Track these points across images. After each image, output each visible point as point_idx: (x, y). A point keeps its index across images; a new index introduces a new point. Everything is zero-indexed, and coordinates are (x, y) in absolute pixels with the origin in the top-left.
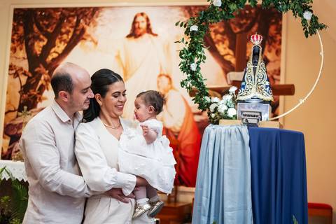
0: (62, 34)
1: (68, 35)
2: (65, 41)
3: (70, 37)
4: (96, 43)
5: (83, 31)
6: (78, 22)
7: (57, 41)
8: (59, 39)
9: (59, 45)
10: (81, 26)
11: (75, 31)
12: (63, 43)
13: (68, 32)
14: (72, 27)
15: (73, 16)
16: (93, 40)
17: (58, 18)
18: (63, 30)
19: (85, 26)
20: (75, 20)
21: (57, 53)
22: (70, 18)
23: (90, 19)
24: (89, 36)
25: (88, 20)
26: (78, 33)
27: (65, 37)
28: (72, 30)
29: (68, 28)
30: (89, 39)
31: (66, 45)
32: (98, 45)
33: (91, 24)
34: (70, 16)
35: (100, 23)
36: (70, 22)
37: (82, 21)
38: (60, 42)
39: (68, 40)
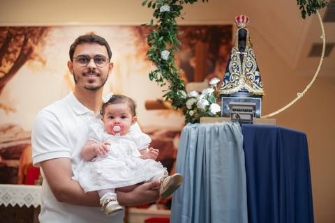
0: (9, 53)
1: (15, 54)
2: (11, 60)
3: (17, 56)
4: (44, 63)
5: (31, 50)
6: (26, 41)
7: (4, 61)
8: (6, 58)
9: (5, 64)
10: (28, 45)
11: (22, 50)
12: (9, 63)
13: (15, 52)
14: (19, 46)
15: (21, 35)
16: (41, 60)
17: (5, 37)
18: (10, 49)
19: (33, 45)
20: (23, 39)
21: (3, 72)
22: (18, 38)
23: (38, 38)
24: (36, 55)
25: (36, 40)
26: (26, 52)
27: (12, 56)
28: (19, 49)
29: (15, 47)
30: (37, 58)
31: (13, 64)
32: (47, 64)
33: (39, 43)
34: (17, 35)
35: (48, 42)
36: (17, 41)
37: (29, 40)
38: (7, 61)
39: (15, 59)
